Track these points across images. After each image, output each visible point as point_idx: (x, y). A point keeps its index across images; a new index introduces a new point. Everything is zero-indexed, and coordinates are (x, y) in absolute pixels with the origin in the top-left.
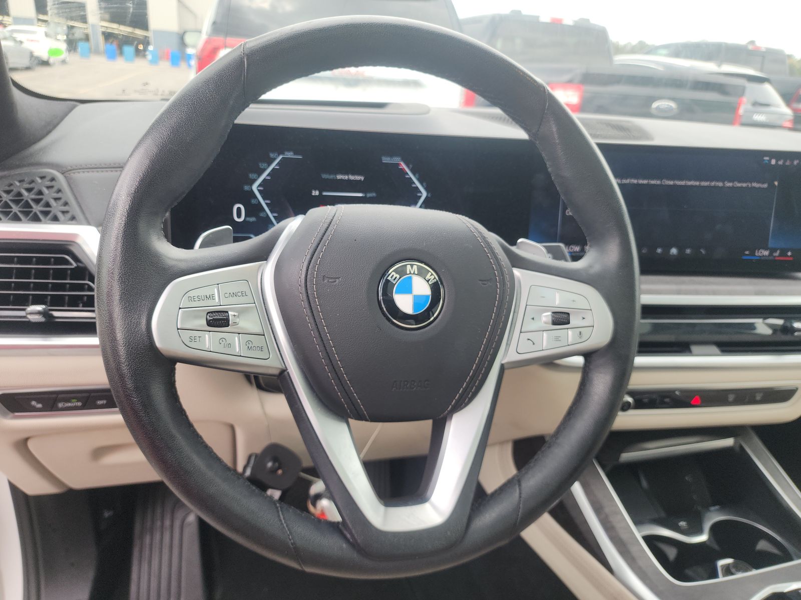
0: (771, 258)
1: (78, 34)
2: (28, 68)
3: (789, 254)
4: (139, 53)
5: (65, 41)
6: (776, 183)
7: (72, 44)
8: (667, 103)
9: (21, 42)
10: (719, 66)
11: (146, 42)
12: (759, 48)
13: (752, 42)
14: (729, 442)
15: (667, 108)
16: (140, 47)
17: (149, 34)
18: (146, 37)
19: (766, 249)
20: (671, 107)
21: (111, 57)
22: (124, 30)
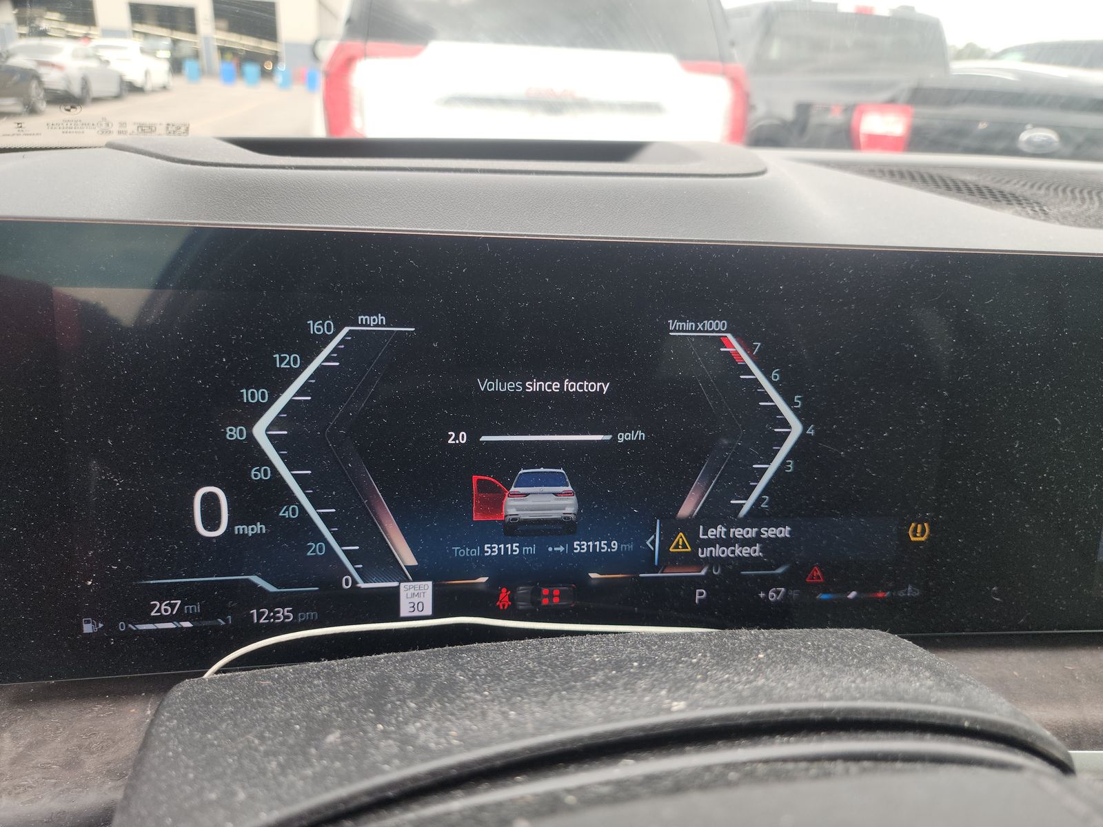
1: (185, 50)
2: (117, 97)
4: (266, 75)
5: (168, 59)
7: (176, 66)
8: (1044, 134)
9: (107, 62)
11: (275, 58)
15: (1043, 141)
16: (265, 65)
17: (280, 48)
18: (276, 52)
20: (1050, 138)
21: (228, 79)
22: (246, 42)
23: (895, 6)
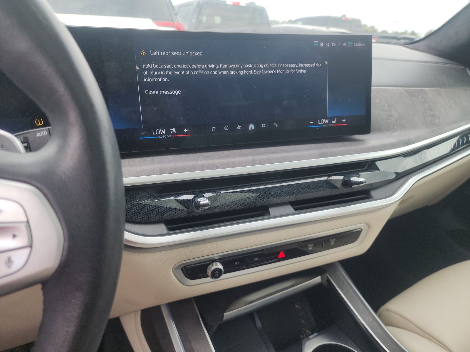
0: (331, 125)
3: (344, 120)
6: (326, 63)
10: (328, 28)
12: (348, 18)
13: (344, 16)
14: (318, 280)
19: (326, 119)
23: (248, 2)
